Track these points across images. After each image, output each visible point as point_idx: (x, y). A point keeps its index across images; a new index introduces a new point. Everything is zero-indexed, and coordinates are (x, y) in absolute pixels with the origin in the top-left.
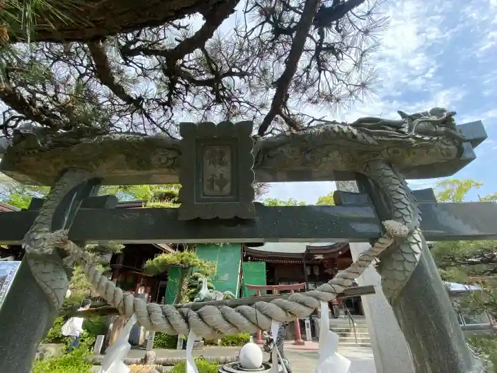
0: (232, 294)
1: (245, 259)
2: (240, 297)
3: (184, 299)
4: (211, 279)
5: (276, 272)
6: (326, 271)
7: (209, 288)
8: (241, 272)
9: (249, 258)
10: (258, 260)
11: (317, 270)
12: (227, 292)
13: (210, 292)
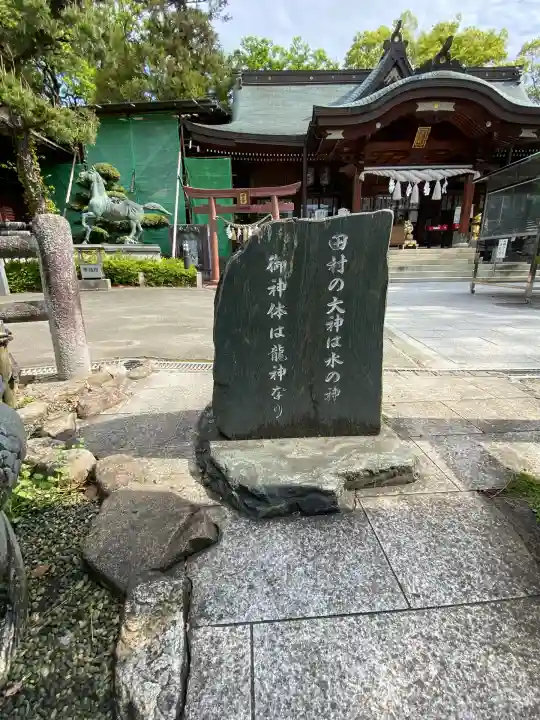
0: (166, 211)
2: (187, 222)
6: (344, 171)
9: (198, 148)
10: (217, 154)
11: (326, 174)
12: (153, 204)
13: (114, 201)
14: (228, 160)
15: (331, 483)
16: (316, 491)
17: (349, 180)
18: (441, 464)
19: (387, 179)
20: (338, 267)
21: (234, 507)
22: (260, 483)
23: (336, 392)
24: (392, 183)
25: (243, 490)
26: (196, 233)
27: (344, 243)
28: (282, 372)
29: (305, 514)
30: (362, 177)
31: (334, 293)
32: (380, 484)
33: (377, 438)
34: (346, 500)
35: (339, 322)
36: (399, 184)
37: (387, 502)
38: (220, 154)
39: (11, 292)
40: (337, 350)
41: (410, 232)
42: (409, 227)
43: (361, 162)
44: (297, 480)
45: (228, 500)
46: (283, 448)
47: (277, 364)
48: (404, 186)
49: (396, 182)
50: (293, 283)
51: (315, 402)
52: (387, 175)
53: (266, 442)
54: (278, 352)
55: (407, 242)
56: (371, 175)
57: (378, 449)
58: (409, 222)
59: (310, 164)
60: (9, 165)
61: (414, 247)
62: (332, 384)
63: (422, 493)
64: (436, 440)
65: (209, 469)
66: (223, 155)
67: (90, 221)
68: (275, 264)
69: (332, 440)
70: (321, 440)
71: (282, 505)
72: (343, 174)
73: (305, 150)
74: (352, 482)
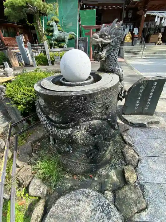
0: (75, 34)
1: (82, 8)
2: (80, 37)
3: (43, 38)
4: (60, 25)
5: (102, 17)
6: (138, 13)
7: (59, 30)
8: (79, 19)
9: (84, 6)
10: (91, 8)
11: (131, 14)
12: (72, 32)
13: (60, 33)
14: (95, 10)
15: (146, 123)
16: (144, 124)
17: (140, 17)
18: (164, 121)
19: (155, 16)
20: (154, 88)
21: (130, 125)
22: (134, 122)
23: (147, 108)
24: (157, 18)
25: (131, 123)
26: (83, 41)
27: (156, 84)
28: (138, 104)
29: (141, 127)
30: (145, 15)
31: (152, 92)
32: (153, 124)
33: (153, 116)
34: (147, 125)
35: (151, 97)
36: (159, 18)
37: (154, 126)
38: (92, 8)
39: (37, 66)
40: (149, 101)
41: (161, 37)
42: (160, 36)
43: (146, 9)
44: (140, 122)
45: (128, 124)
46: (136, 117)
47: (137, 103)
48: (161, 19)
49: (158, 17)
50: (144, 90)
51: (143, 110)
52: (155, 15)
53: (132, 116)
54: (138, 101)
55: (158, 42)
56: (149, 15)
57: (153, 118)
58: (161, 34)
59: (125, 9)
60: (32, 24)
61: (161, 44)
62: (147, 107)
63: (160, 126)
64: (163, 117)
65: (123, 119)
66: (93, 8)
67: (54, 40)
68: (142, 87)
69: (144, 116)
70: (142, 116)
71: (138, 126)
72: (138, 14)
73: (124, 4)
74: (149, 123)
